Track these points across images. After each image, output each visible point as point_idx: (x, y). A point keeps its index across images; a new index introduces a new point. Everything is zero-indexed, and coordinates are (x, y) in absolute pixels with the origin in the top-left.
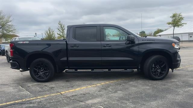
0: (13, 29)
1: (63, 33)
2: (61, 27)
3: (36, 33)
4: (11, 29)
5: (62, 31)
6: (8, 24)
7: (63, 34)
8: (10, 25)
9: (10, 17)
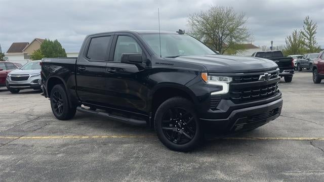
0: (245, 35)
1: (310, 40)
2: (309, 29)
3: (272, 42)
4: (242, 36)
5: (309, 37)
6: (239, 27)
7: (310, 43)
8: (241, 29)
9: (242, 17)
